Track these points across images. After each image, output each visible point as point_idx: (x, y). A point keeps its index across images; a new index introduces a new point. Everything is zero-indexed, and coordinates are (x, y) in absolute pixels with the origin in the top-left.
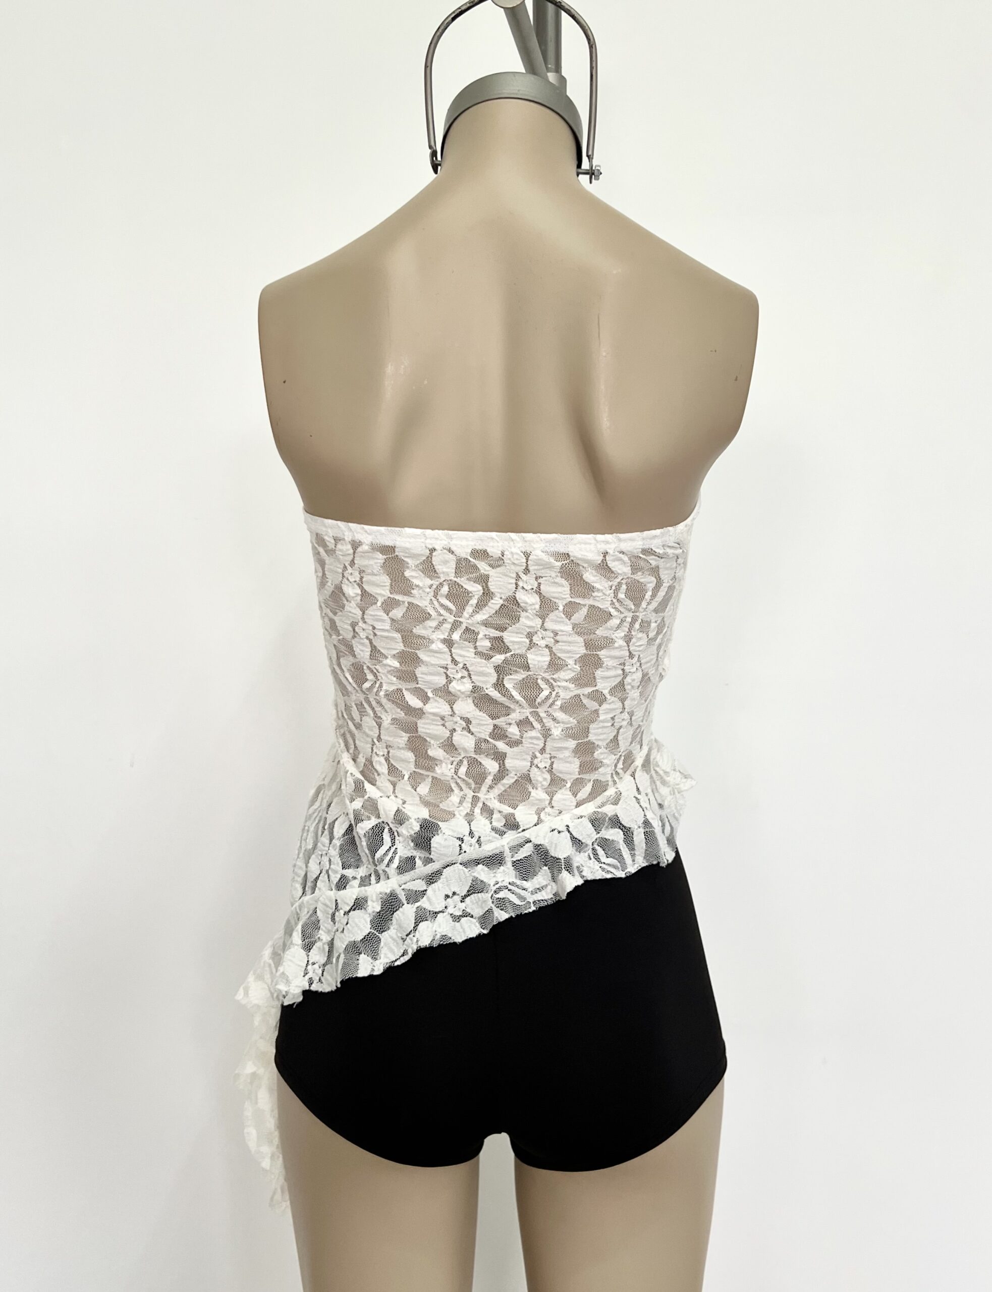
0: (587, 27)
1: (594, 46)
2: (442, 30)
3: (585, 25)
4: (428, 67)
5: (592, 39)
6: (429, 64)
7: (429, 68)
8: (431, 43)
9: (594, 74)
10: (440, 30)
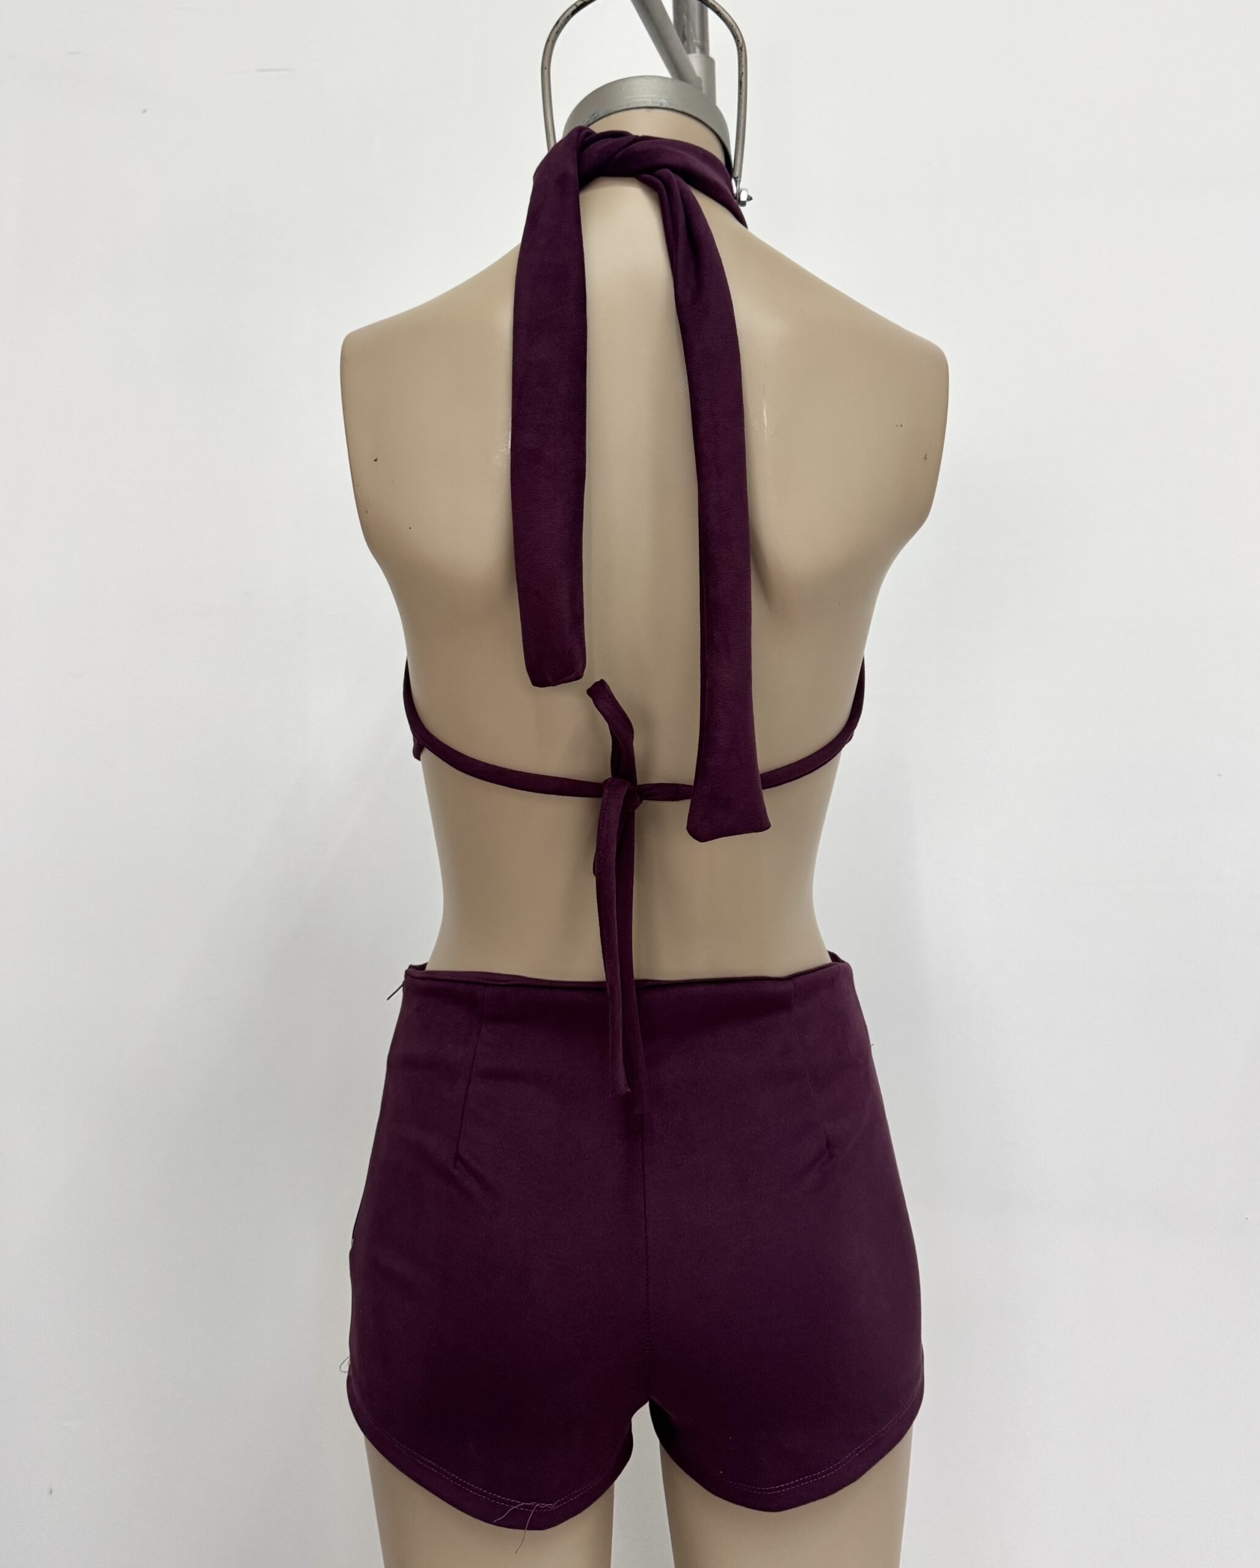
0: (735, 26)
1: (743, 48)
2: (561, 25)
3: (732, 23)
4: (546, 68)
5: (741, 41)
6: (546, 65)
7: (546, 71)
8: (548, 41)
9: (743, 81)
10: (559, 25)
